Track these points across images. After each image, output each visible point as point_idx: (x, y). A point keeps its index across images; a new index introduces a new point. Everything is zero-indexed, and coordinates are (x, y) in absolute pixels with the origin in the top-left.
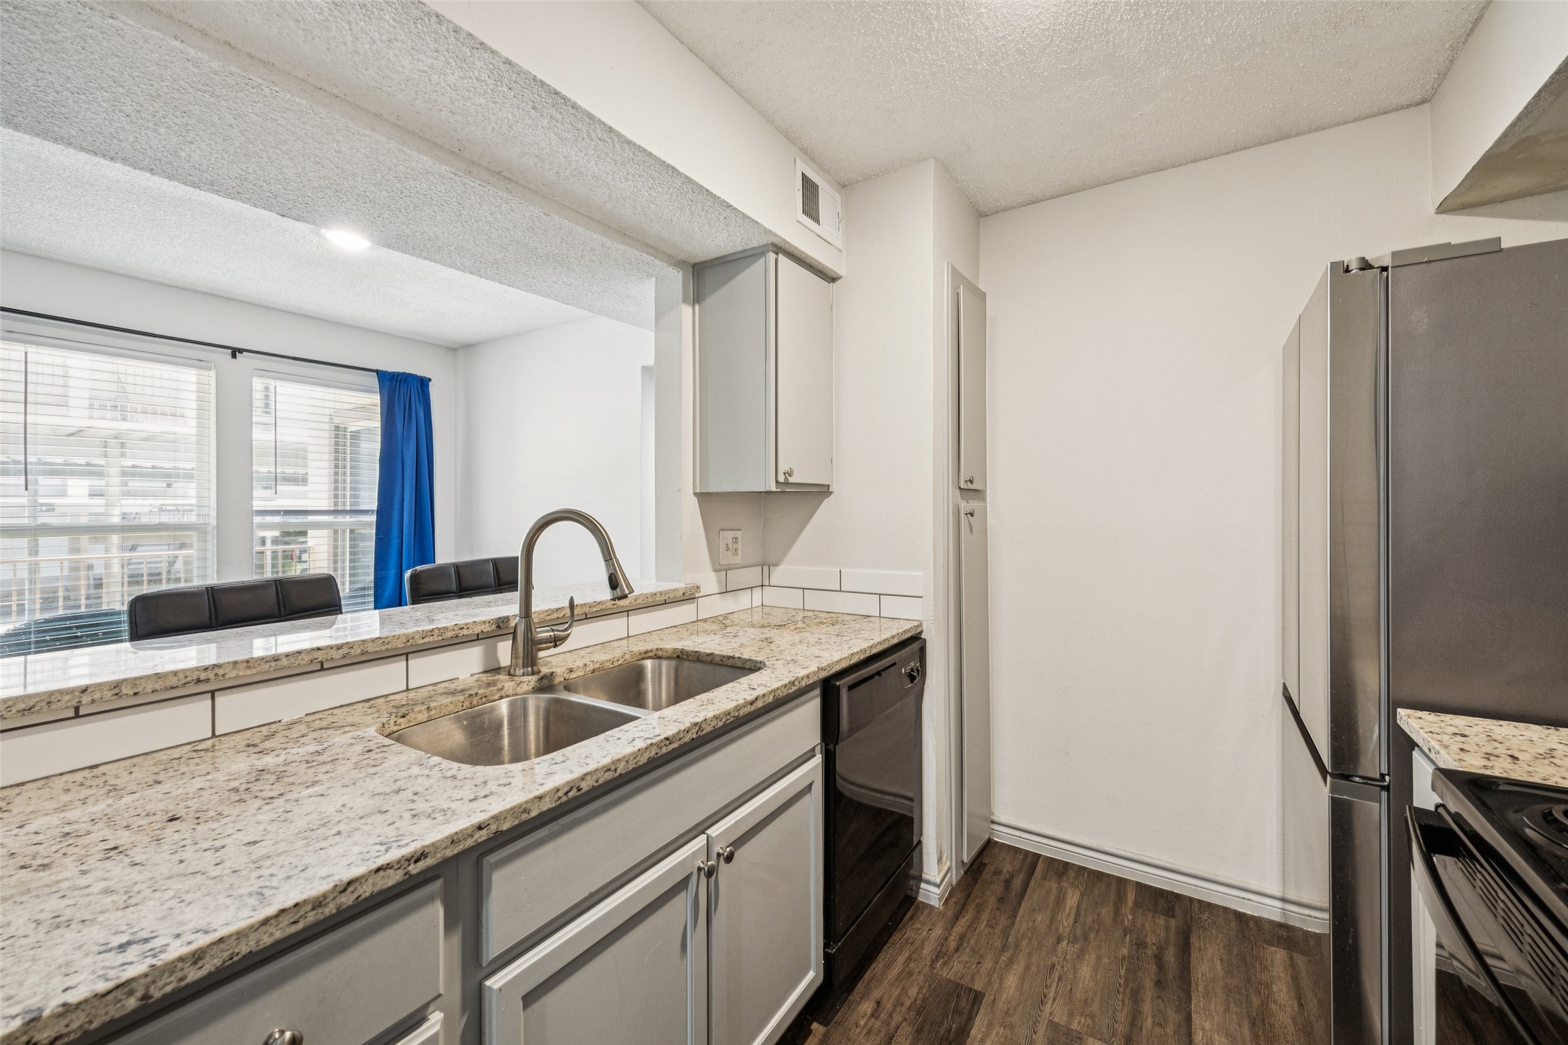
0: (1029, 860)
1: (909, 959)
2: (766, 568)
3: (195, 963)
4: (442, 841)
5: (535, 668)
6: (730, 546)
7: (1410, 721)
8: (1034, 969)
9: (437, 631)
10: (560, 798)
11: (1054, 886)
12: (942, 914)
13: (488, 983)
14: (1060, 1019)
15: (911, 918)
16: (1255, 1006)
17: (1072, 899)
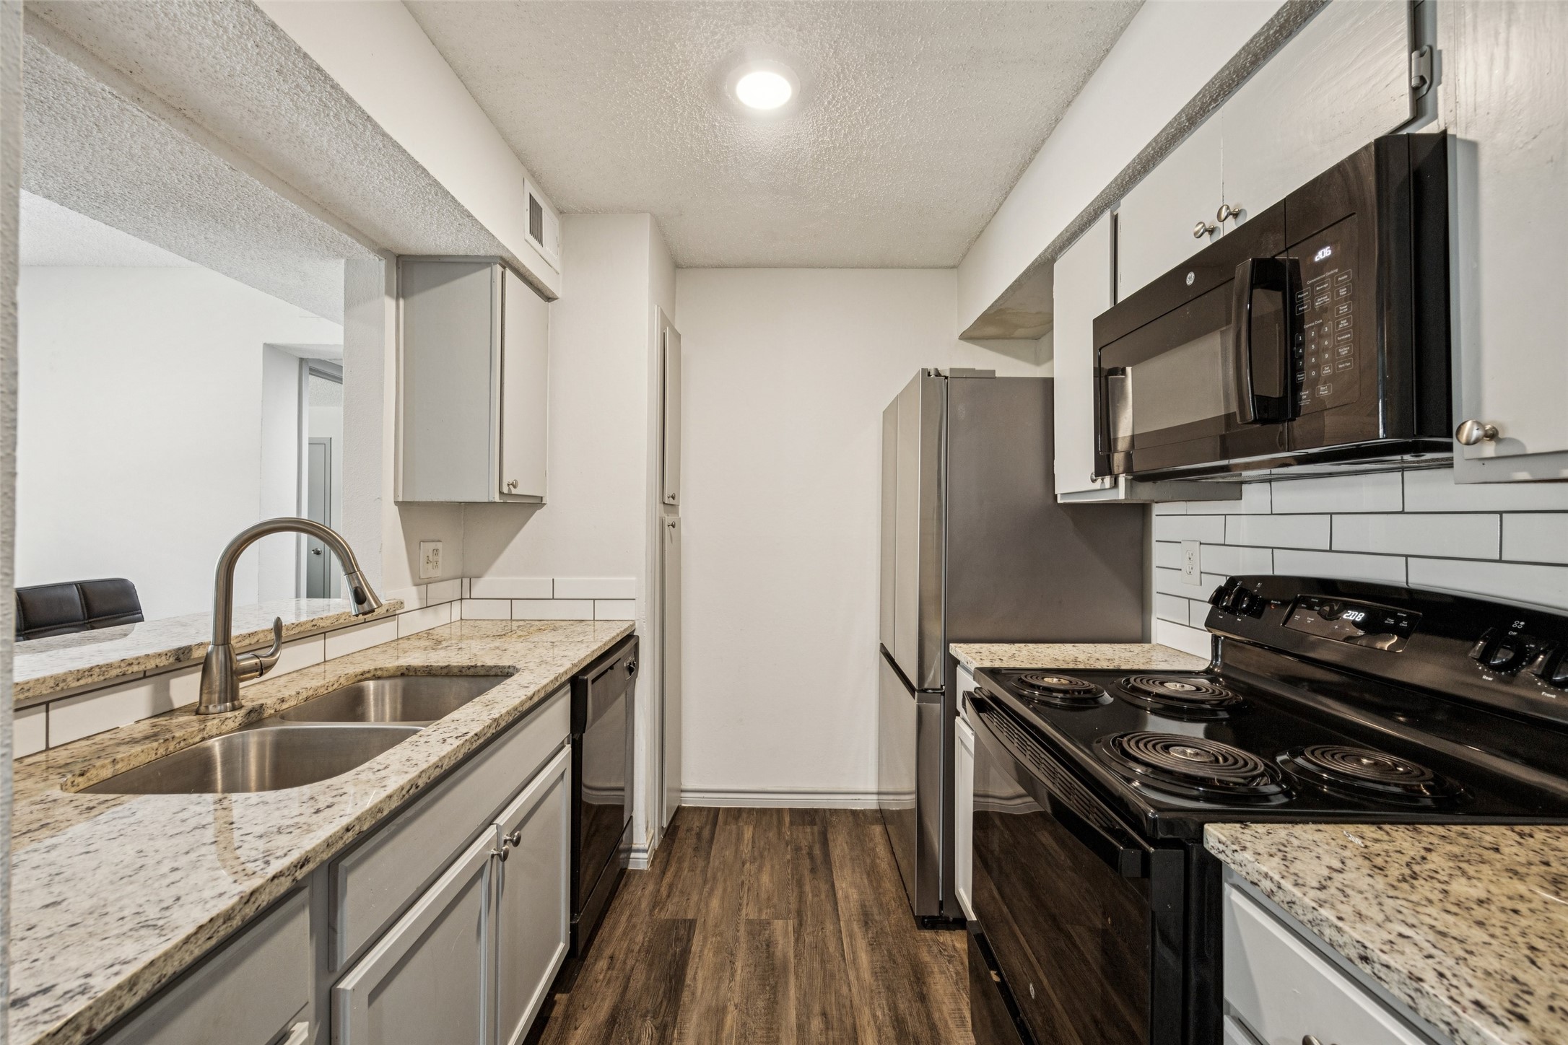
0: (712, 813)
1: (631, 916)
2: (466, 581)
3: (131, 990)
4: (320, 845)
5: (236, 703)
6: (431, 559)
7: (957, 650)
8: (729, 890)
9: (98, 670)
10: (404, 796)
11: (734, 827)
12: (650, 874)
13: (342, 986)
14: (753, 916)
15: (625, 885)
16: (868, 864)
17: (748, 833)
